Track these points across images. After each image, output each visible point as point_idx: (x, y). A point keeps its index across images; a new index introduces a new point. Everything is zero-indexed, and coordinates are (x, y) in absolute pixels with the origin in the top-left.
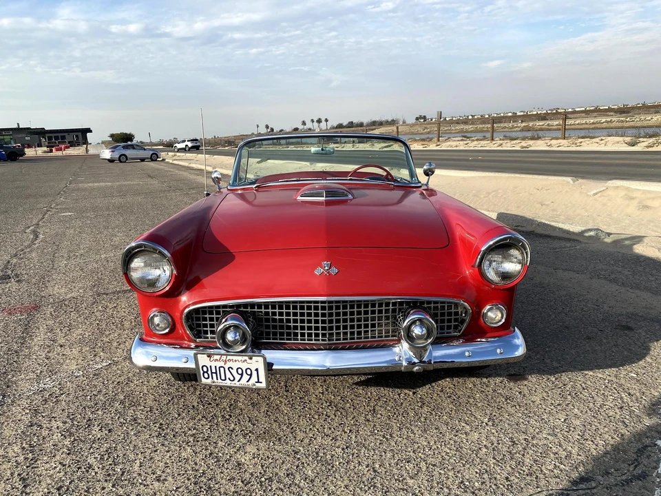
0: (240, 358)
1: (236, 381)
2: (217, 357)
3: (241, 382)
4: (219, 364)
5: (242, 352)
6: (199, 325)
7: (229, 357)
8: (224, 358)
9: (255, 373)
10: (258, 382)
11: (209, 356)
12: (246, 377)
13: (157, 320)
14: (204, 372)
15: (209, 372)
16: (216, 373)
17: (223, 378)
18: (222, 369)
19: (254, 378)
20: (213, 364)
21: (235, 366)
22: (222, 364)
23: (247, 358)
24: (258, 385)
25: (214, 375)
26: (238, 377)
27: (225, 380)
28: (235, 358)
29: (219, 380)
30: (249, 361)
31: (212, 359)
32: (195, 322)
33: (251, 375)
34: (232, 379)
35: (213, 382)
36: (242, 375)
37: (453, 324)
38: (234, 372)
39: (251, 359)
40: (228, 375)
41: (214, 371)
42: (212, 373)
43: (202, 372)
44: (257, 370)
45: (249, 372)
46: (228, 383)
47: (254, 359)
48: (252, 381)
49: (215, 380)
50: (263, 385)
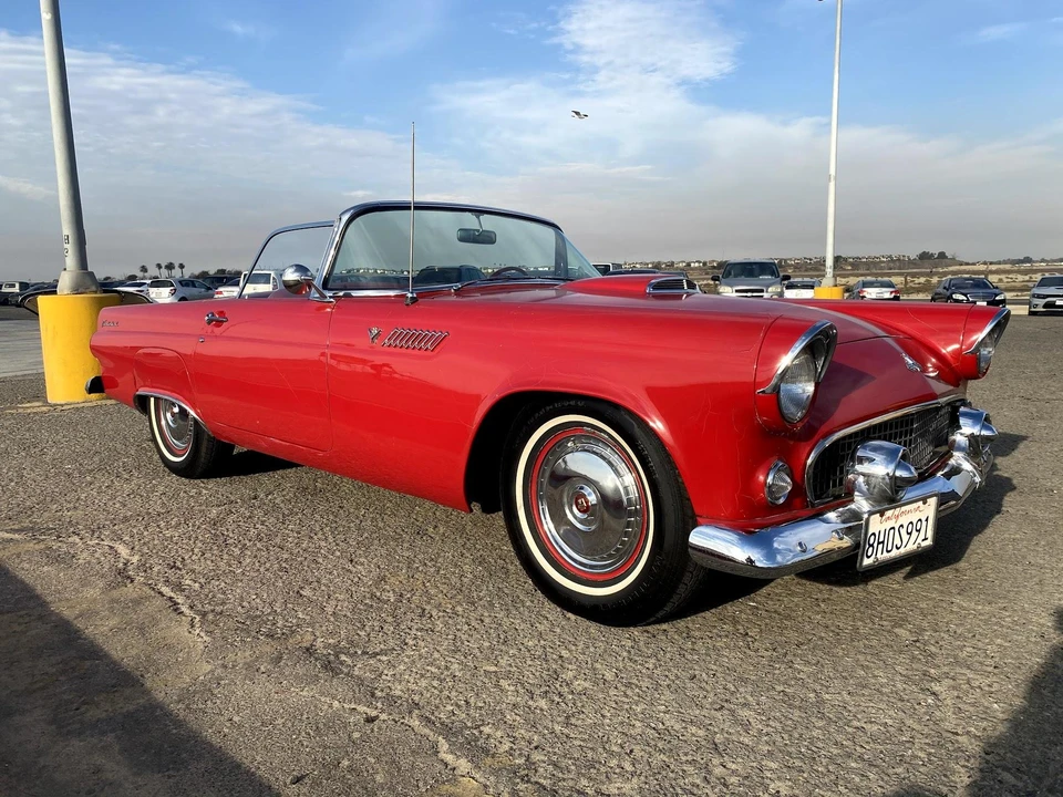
0: (913, 506)
1: (902, 548)
2: (891, 513)
3: (908, 547)
4: (889, 525)
7: (901, 510)
8: (898, 510)
9: (924, 523)
10: (926, 539)
11: (883, 514)
12: (915, 534)
14: (872, 545)
15: (875, 545)
16: (883, 542)
17: (890, 548)
18: (893, 532)
19: (922, 536)
20: (883, 528)
21: (904, 520)
22: (894, 522)
23: (921, 503)
24: (923, 544)
26: (905, 537)
27: (892, 550)
28: (904, 508)
29: (885, 554)
30: (923, 506)
31: (884, 518)
33: (919, 531)
34: (899, 545)
35: (878, 560)
36: (910, 534)
38: (903, 531)
39: (925, 502)
40: (897, 542)
41: (882, 539)
42: (879, 543)
43: (867, 546)
44: (927, 520)
45: (918, 526)
46: (893, 554)
47: (928, 502)
48: (919, 540)
49: (879, 556)
50: (929, 542)
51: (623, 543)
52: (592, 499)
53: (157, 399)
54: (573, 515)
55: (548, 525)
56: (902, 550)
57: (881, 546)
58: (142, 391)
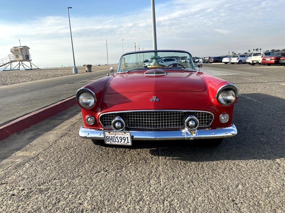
0: (121, 133)
1: (119, 143)
2: (112, 133)
3: (121, 143)
4: (113, 136)
5: (122, 131)
6: (105, 122)
7: (116, 133)
8: (115, 133)
9: (126, 139)
10: (128, 143)
11: (109, 132)
12: (123, 141)
13: (89, 120)
15: (109, 139)
16: (112, 139)
17: (114, 141)
18: (114, 138)
19: (126, 141)
20: (111, 136)
21: (119, 136)
22: (114, 135)
23: (123, 133)
24: (128, 144)
25: (111, 140)
26: (120, 141)
27: (115, 142)
28: (119, 133)
29: (113, 142)
30: (124, 134)
31: (110, 134)
32: (104, 120)
34: (118, 141)
35: (111, 143)
36: (122, 140)
37: (207, 122)
38: (119, 139)
39: (125, 133)
40: (117, 140)
41: (111, 138)
42: (110, 139)
43: (106, 139)
44: (127, 138)
45: (124, 139)
46: (116, 143)
50: (130, 144)
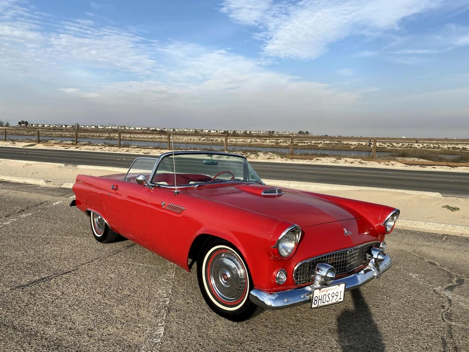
0: (334, 287)
2: (324, 289)
3: (332, 301)
4: (323, 293)
8: (327, 289)
9: (339, 293)
10: (340, 299)
12: (335, 297)
14: (315, 300)
19: (339, 297)
20: (321, 295)
21: (331, 292)
23: (337, 286)
24: (340, 301)
26: (331, 298)
27: (325, 302)
28: (330, 288)
29: (322, 303)
31: (321, 291)
33: (337, 296)
34: (328, 301)
35: (318, 305)
36: (333, 297)
38: (330, 296)
39: (339, 286)
40: (327, 299)
41: (320, 298)
42: (319, 300)
43: (314, 301)
44: (341, 292)
45: (337, 294)
47: (341, 285)
48: (338, 299)
49: (320, 304)
50: (342, 300)
51: (238, 293)
52: (229, 276)
53: (93, 213)
54: (222, 281)
55: (213, 282)
56: (330, 303)
57: (320, 301)
58: (88, 209)
